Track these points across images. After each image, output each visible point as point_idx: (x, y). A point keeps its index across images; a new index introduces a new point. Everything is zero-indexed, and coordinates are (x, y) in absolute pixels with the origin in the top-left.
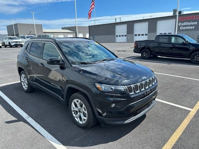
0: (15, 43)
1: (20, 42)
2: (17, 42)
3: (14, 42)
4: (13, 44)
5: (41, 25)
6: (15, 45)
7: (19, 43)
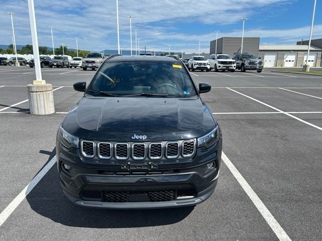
0: (198, 66)
1: (205, 64)
2: (201, 64)
3: (198, 64)
4: (195, 67)
5: (259, 38)
6: (198, 68)
7: (203, 66)
